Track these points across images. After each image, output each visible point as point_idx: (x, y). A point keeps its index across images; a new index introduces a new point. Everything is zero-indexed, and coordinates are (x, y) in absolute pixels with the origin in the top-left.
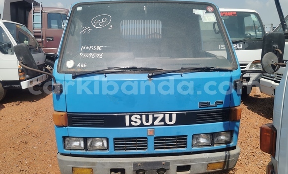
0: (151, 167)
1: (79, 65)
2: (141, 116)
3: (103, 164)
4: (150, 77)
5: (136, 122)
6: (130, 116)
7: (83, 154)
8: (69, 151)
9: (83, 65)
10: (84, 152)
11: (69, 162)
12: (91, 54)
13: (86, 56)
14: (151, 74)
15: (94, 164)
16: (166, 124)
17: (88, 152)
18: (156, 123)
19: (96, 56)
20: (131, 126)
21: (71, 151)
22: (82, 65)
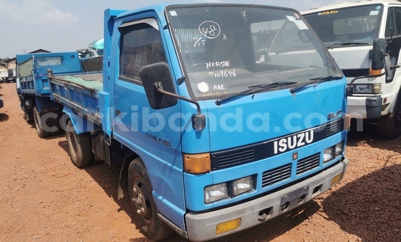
0: (294, 197)
1: (215, 87)
2: (287, 139)
3: (252, 208)
4: (292, 92)
5: (283, 148)
6: (278, 141)
7: (229, 203)
8: (211, 204)
9: (221, 87)
10: (229, 200)
11: (212, 219)
12: (222, 72)
13: (217, 75)
14: (293, 89)
15: (242, 211)
16: (306, 144)
17: (234, 198)
18: (299, 144)
19: (229, 75)
20: (279, 152)
21: (214, 204)
22: (219, 86)
